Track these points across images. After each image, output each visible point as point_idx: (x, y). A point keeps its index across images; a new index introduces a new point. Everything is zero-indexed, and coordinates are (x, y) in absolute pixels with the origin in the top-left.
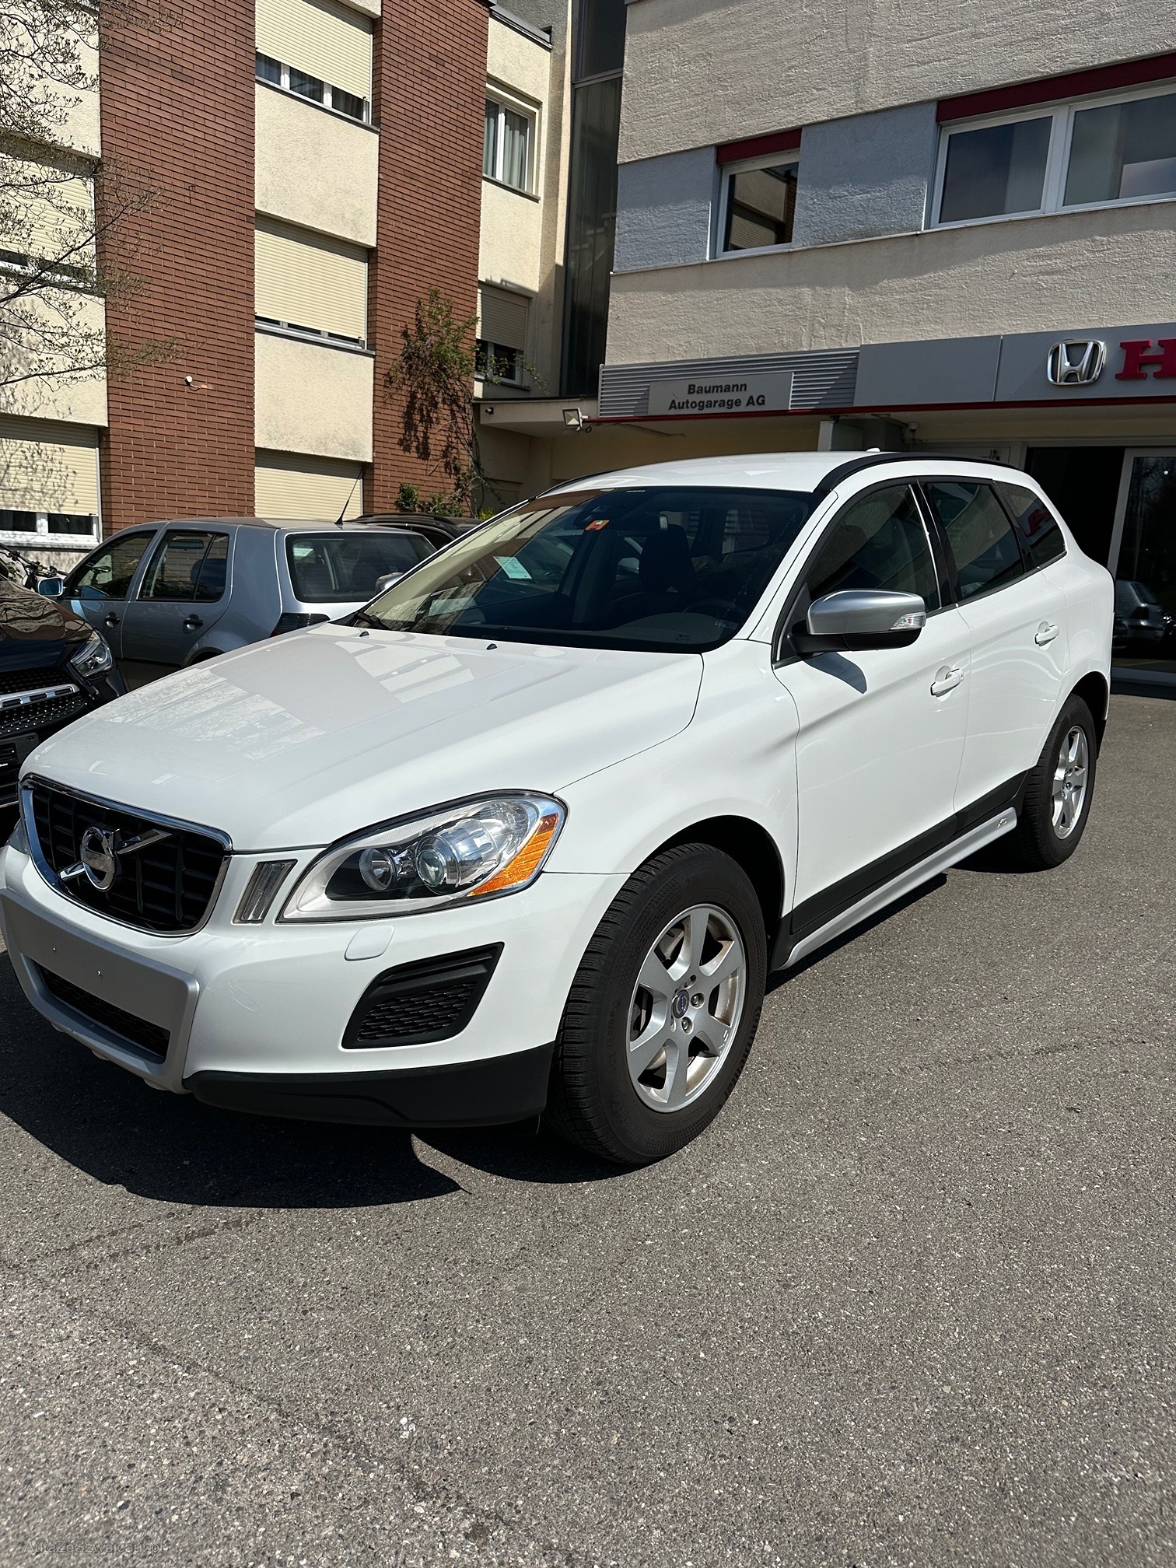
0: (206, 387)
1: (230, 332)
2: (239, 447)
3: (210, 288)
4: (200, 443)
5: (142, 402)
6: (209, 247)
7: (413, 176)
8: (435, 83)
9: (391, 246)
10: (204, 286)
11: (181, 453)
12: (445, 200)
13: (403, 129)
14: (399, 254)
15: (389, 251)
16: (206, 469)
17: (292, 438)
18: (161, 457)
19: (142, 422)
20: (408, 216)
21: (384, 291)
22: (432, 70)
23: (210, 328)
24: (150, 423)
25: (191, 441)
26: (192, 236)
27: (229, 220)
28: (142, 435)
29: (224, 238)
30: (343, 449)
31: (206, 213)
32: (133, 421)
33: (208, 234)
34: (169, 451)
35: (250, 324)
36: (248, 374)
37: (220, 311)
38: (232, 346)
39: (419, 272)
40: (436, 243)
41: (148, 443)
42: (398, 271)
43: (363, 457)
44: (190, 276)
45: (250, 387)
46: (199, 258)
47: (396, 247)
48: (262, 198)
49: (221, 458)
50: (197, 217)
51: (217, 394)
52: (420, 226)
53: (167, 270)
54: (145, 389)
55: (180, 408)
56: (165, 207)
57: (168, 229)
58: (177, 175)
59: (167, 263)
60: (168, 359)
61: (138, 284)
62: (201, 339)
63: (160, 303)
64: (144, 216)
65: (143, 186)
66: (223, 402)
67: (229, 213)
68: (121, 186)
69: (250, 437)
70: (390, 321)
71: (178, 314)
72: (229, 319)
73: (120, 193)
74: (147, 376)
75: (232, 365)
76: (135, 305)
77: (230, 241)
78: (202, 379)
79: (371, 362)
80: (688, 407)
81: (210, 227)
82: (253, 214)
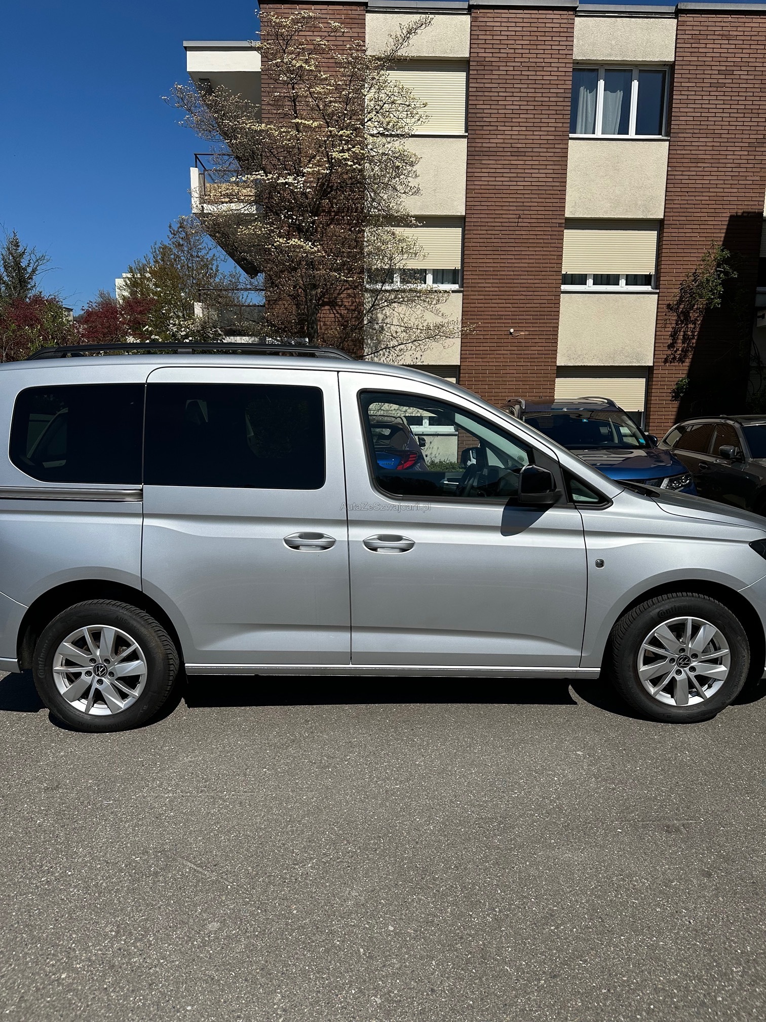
0: (522, 333)
1: (542, 297)
3: (530, 273)
4: (518, 368)
5: (481, 348)
6: (530, 249)
7: (700, 161)
8: (723, 89)
9: (677, 215)
11: (505, 375)
12: (730, 169)
14: (684, 219)
15: (675, 218)
16: (521, 383)
17: (587, 356)
18: (491, 379)
19: (481, 360)
20: (693, 190)
22: (721, 81)
23: (529, 297)
25: (511, 368)
26: (519, 245)
27: (545, 229)
28: (480, 368)
29: (541, 241)
30: (629, 359)
31: (531, 229)
32: (475, 359)
33: (531, 241)
34: (497, 375)
35: (558, 289)
37: (536, 285)
38: (543, 306)
41: (484, 371)
42: (682, 231)
43: (645, 363)
44: (518, 269)
45: (555, 329)
46: (523, 257)
47: (680, 214)
48: (571, 210)
49: (531, 375)
50: (523, 233)
51: (531, 337)
52: (705, 194)
53: (502, 269)
54: (484, 341)
55: (506, 348)
56: (503, 232)
57: (504, 245)
58: (511, 212)
59: (502, 265)
60: (499, 321)
61: (483, 281)
62: (522, 305)
63: (497, 289)
64: (489, 240)
65: (489, 224)
66: (536, 341)
67: (546, 225)
68: (475, 228)
69: (553, 360)
70: (673, 267)
71: (508, 293)
72: (543, 289)
73: (475, 232)
74: (485, 333)
75: (543, 317)
76: (480, 293)
77: (546, 241)
78: (521, 329)
79: (655, 297)
81: (532, 237)
82: (563, 221)
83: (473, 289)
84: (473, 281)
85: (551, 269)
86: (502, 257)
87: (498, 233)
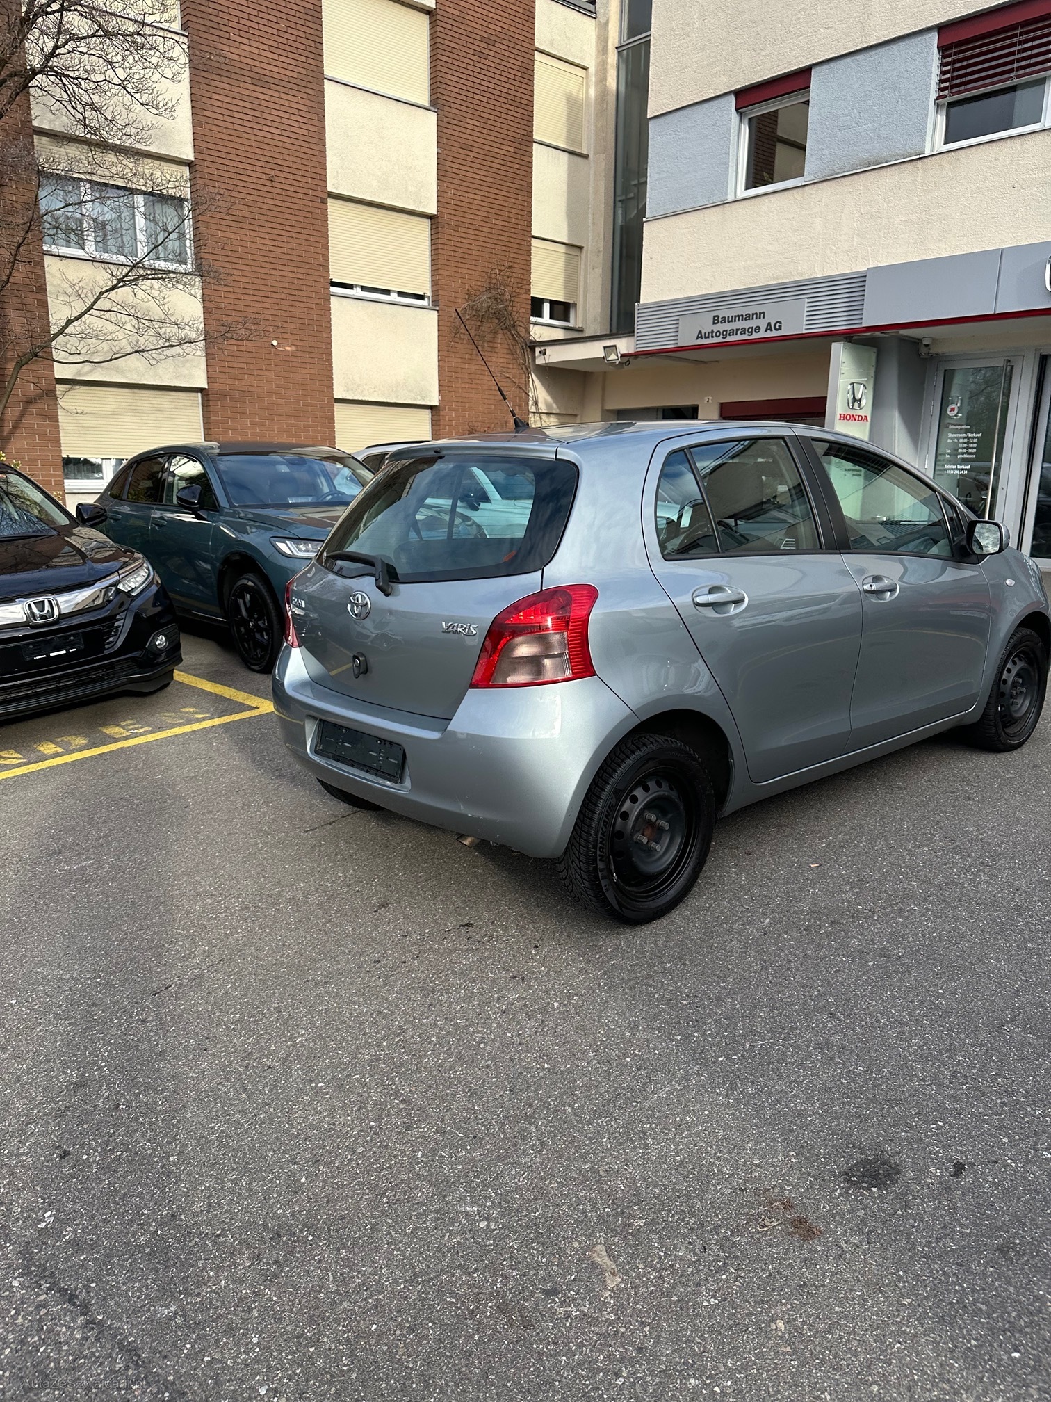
0: (287, 348)
1: (309, 300)
2: (320, 399)
3: (291, 263)
5: (237, 365)
6: (289, 228)
7: (468, 148)
8: (487, 62)
10: (285, 262)
11: (270, 406)
12: (498, 166)
13: (458, 107)
14: (459, 219)
15: (449, 217)
16: (292, 418)
18: (253, 411)
19: (234, 381)
20: (465, 184)
21: (445, 252)
22: (484, 51)
23: (293, 298)
24: (243, 383)
26: (273, 219)
27: (305, 202)
28: (236, 393)
30: (413, 395)
31: (285, 198)
32: (228, 381)
33: (287, 216)
34: (260, 405)
35: (326, 292)
36: (326, 335)
37: (300, 282)
38: (311, 311)
39: (477, 233)
40: (492, 206)
42: (459, 234)
43: (430, 401)
44: (274, 255)
45: (328, 346)
46: (280, 238)
47: (454, 213)
48: (334, 181)
49: (305, 409)
50: (276, 203)
51: (299, 354)
52: (477, 192)
53: (253, 251)
54: (239, 354)
55: (268, 368)
56: (249, 197)
57: (253, 216)
58: (258, 169)
59: (253, 245)
60: (255, 327)
61: (229, 265)
62: (284, 308)
63: (249, 280)
64: (231, 205)
65: (230, 181)
66: (306, 360)
67: (305, 196)
68: (211, 183)
69: (329, 390)
71: (263, 288)
72: (308, 289)
73: (211, 189)
75: (311, 328)
76: (227, 283)
77: (306, 220)
78: (286, 342)
79: (434, 315)
80: (712, 337)
81: (288, 211)
82: (325, 196)
83: (215, 275)
84: (215, 263)
85: (316, 262)
86: (252, 233)
87: (242, 196)
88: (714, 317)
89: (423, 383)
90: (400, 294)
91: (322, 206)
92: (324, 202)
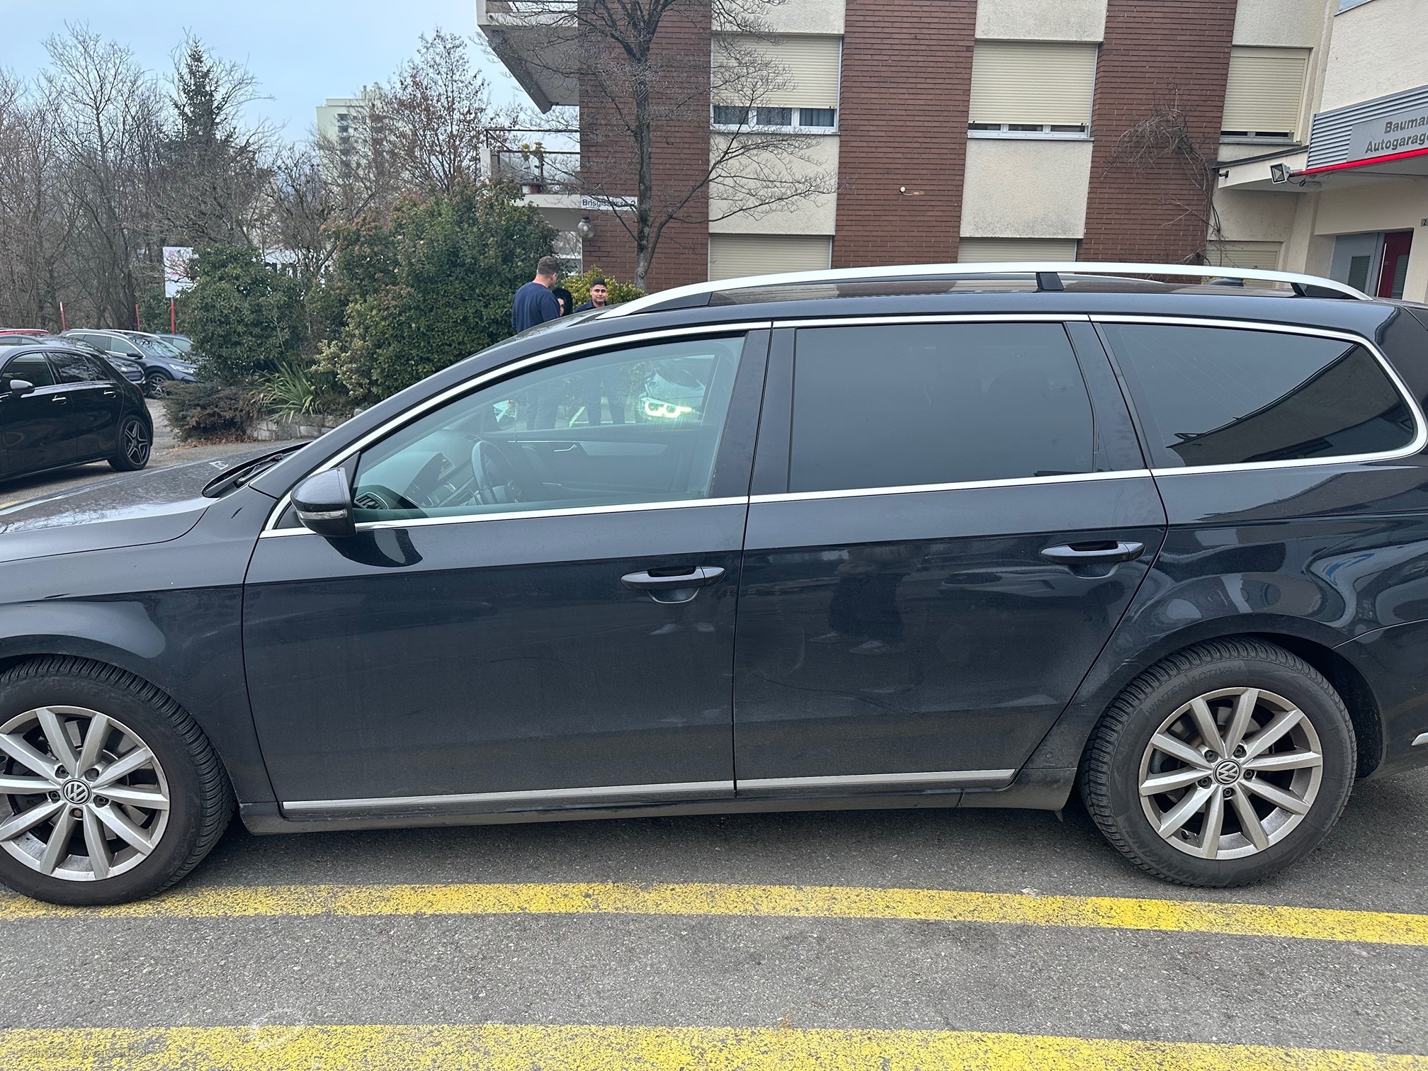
0: (915, 193)
1: (943, 146)
2: (945, 239)
3: (927, 113)
4: (911, 239)
5: (862, 213)
6: (928, 81)
9: (1120, 36)
10: (921, 113)
11: (892, 249)
14: (1129, 42)
15: (1118, 41)
17: (999, 225)
19: (860, 228)
21: (1109, 80)
23: (925, 145)
24: (868, 229)
25: (900, 239)
26: (914, 75)
27: (949, 54)
28: (860, 238)
29: (943, 70)
30: (1052, 230)
31: (929, 53)
32: (854, 228)
33: (929, 70)
34: (882, 248)
35: (963, 135)
36: (957, 178)
37: (936, 129)
38: (945, 157)
41: (865, 244)
42: (1126, 58)
43: (1073, 234)
44: (911, 107)
45: (960, 188)
46: (919, 91)
47: (1125, 36)
48: (983, 29)
49: (930, 249)
50: (920, 59)
51: (928, 198)
53: (891, 107)
54: (867, 202)
55: (894, 213)
56: (893, 58)
57: (895, 74)
58: (905, 31)
59: (891, 102)
60: (886, 176)
61: (866, 123)
62: (917, 156)
63: (883, 134)
64: (875, 68)
65: (876, 46)
66: (934, 203)
67: (949, 48)
68: (857, 51)
69: (956, 230)
70: (1114, 106)
71: (897, 139)
72: (944, 135)
73: (857, 57)
74: (868, 192)
75: (943, 172)
76: (862, 139)
77: (949, 70)
78: (915, 187)
79: (1090, 147)
80: (1382, 149)
81: (932, 64)
82: (972, 44)
83: (853, 133)
84: (854, 122)
85: (955, 109)
86: (891, 91)
87: (887, 58)
88: (1387, 123)
89: (1066, 217)
90: (1054, 128)
91: (969, 54)
92: (970, 49)
